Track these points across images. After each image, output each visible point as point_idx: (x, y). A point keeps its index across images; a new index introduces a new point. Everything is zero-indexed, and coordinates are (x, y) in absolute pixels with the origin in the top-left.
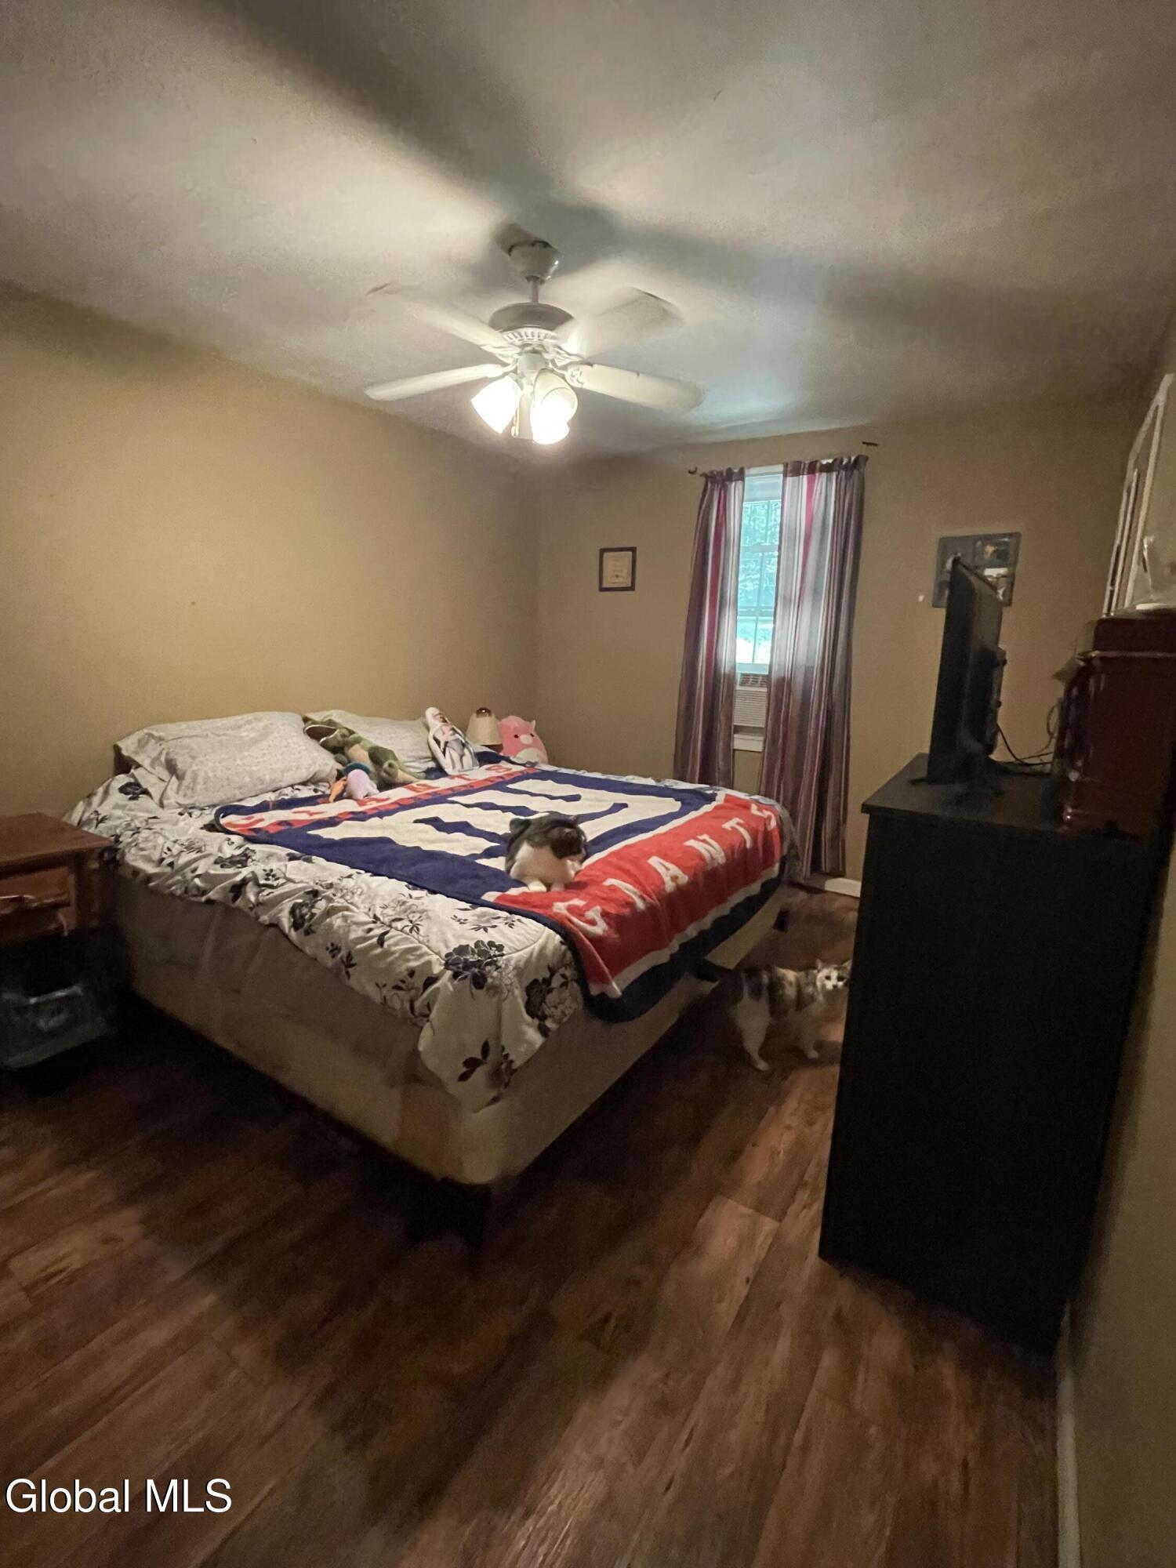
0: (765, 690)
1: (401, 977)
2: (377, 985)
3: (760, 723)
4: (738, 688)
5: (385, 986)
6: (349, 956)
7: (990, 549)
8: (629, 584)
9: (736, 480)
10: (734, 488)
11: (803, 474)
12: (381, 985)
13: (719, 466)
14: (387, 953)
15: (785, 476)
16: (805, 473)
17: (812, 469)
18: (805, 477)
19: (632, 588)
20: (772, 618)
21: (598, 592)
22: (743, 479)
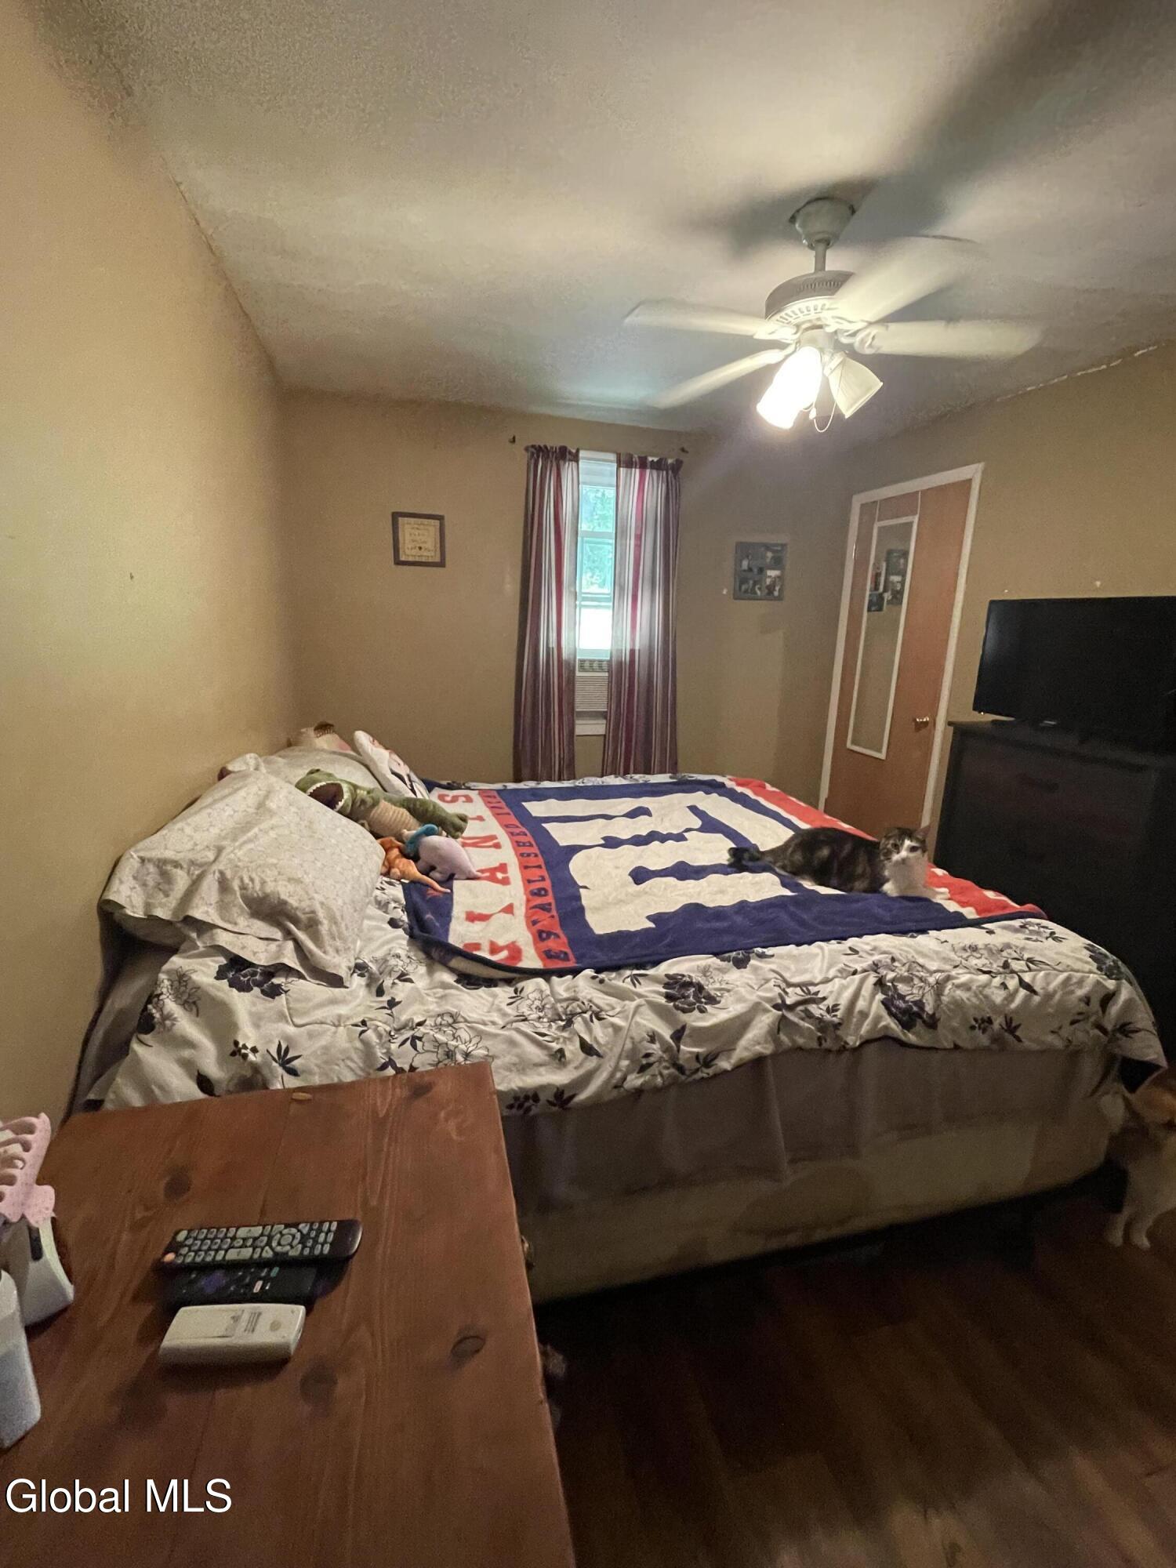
0: (607, 674)
1: (1078, 1010)
2: (1053, 1032)
3: (603, 708)
4: (578, 674)
5: (1060, 1028)
6: (1009, 1021)
7: (769, 555)
8: (437, 559)
9: (570, 460)
10: (568, 470)
11: (636, 468)
12: (1056, 1030)
13: (553, 442)
14: (1049, 996)
15: (619, 466)
16: (638, 466)
17: (643, 465)
18: (638, 471)
19: (441, 564)
20: (611, 604)
21: (394, 566)
22: (577, 461)
